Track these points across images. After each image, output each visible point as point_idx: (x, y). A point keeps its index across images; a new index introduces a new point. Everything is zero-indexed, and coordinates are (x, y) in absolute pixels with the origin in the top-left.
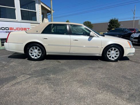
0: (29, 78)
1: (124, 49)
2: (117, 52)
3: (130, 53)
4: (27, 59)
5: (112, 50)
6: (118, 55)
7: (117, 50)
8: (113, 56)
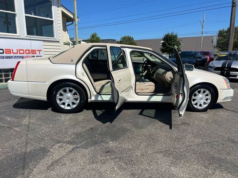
0: (73, 149)
1: (219, 90)
2: (207, 95)
3: (226, 98)
4: (52, 110)
5: (199, 92)
6: (209, 101)
7: (207, 92)
8: (202, 102)
